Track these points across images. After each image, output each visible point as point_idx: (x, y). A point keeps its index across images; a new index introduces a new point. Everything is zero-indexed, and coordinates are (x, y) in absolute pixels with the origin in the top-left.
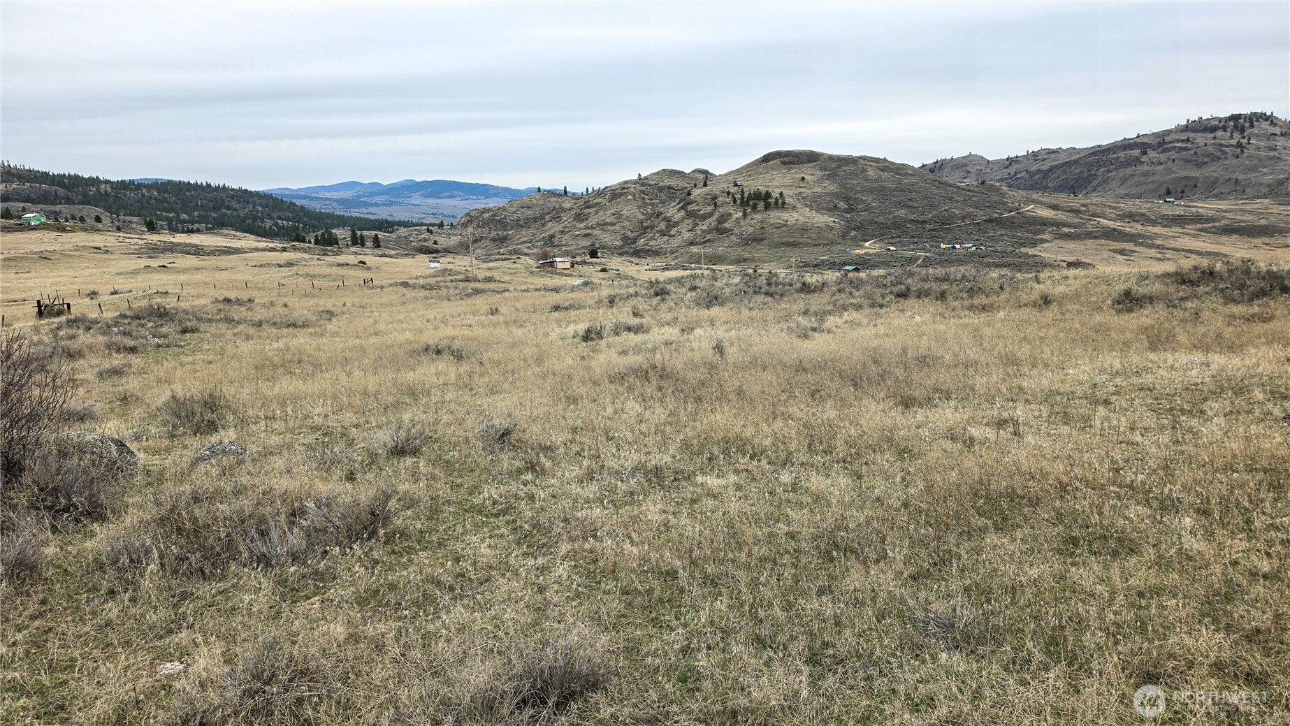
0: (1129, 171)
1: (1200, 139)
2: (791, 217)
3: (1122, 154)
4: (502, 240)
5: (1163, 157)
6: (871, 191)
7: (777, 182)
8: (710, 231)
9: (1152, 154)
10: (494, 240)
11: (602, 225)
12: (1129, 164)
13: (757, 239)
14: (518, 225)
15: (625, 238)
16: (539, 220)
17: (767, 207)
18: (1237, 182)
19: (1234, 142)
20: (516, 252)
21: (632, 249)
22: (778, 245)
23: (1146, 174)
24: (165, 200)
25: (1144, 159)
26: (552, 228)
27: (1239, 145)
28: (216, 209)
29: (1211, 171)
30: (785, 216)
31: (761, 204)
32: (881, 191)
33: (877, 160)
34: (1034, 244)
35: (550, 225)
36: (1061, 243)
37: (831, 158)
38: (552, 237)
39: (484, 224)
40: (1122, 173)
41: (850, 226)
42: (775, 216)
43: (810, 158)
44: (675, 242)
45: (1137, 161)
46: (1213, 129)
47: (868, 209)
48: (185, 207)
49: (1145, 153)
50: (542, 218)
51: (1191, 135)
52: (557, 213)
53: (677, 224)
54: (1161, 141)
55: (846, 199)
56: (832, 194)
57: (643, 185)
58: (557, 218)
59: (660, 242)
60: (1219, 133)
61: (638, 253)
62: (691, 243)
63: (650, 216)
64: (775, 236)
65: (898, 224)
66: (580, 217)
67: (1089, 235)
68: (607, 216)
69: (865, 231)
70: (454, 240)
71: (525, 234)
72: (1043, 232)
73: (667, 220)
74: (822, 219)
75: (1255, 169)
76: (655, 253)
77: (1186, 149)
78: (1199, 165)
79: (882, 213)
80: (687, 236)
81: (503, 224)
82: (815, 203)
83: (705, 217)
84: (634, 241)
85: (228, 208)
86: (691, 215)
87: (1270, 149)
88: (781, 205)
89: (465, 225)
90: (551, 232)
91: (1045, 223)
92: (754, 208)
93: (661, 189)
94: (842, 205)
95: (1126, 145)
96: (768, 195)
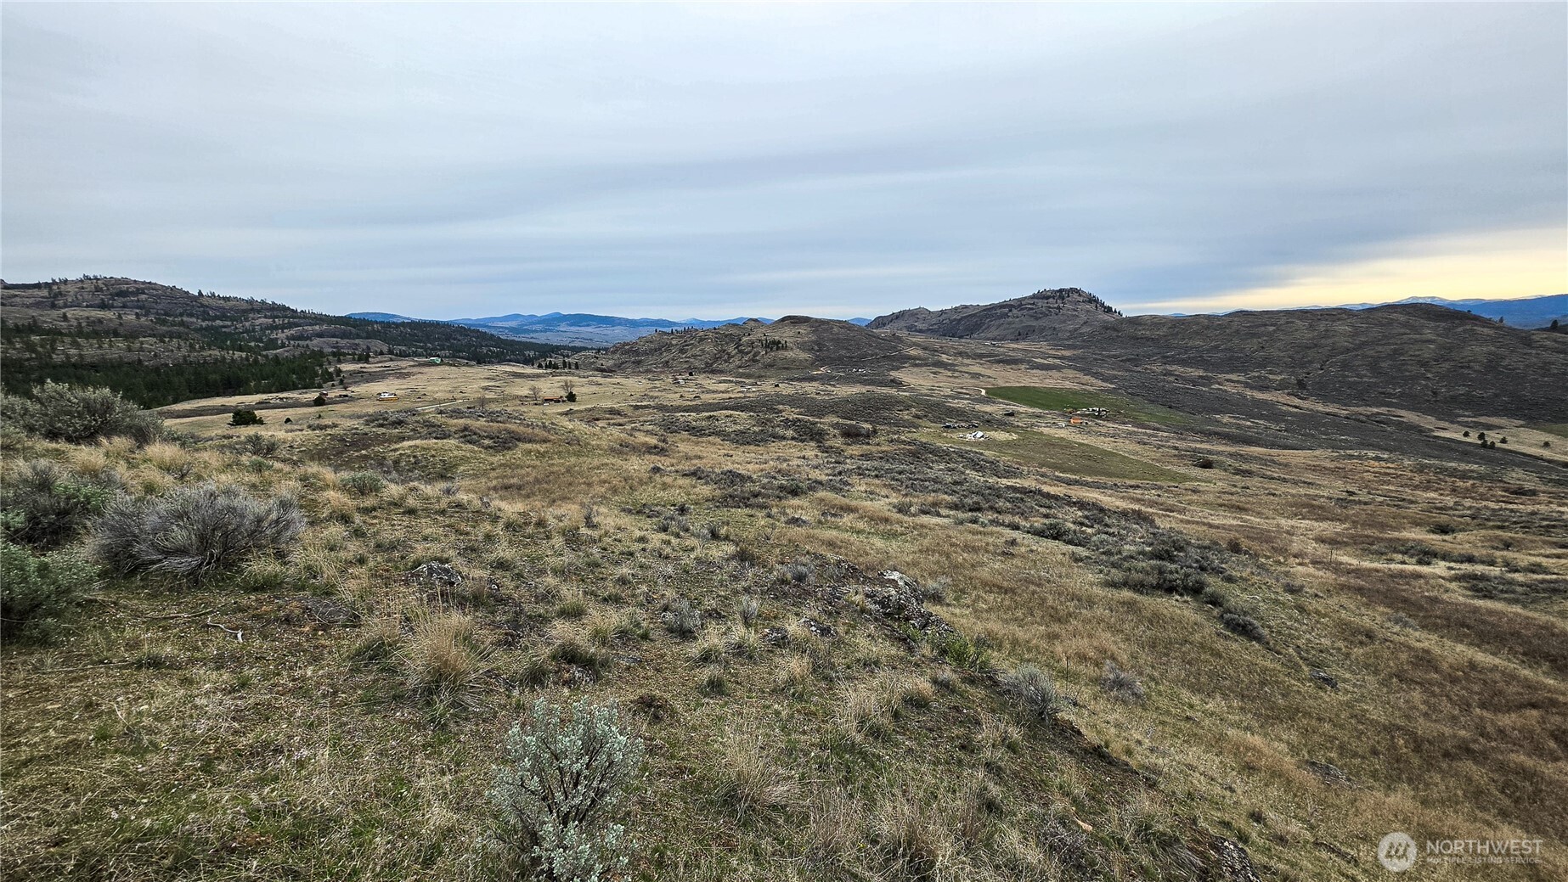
0: (1002, 321)
1: (1040, 303)
2: (790, 354)
3: (998, 311)
4: (638, 363)
5: (1020, 313)
6: (832, 340)
7: (786, 335)
8: (749, 361)
9: (1015, 311)
10: (634, 362)
11: (694, 356)
12: (1002, 317)
13: (771, 366)
14: (645, 353)
15: (707, 363)
16: (658, 350)
17: (778, 349)
18: (1055, 329)
19: (1056, 305)
20: (648, 371)
21: (710, 370)
22: (780, 369)
23: (1009, 323)
24: (415, 335)
25: (1010, 314)
26: (666, 356)
27: (1059, 308)
28: (447, 340)
29: (1043, 322)
30: (786, 353)
31: (775, 348)
32: (836, 341)
33: (840, 322)
34: (897, 369)
35: (665, 354)
36: (910, 368)
37: (817, 320)
38: (667, 362)
39: (627, 352)
40: (997, 322)
41: (818, 359)
42: (782, 354)
43: (805, 320)
44: (731, 366)
45: (1006, 315)
46: (1048, 298)
47: (828, 350)
48: (428, 338)
49: (1010, 311)
50: (660, 349)
51: (1036, 301)
52: (669, 347)
53: (733, 357)
54: (1019, 304)
55: (818, 345)
56: (813, 342)
57: (717, 333)
58: (668, 350)
59: (724, 366)
60: (1051, 300)
61: (713, 372)
62: (740, 367)
63: (720, 351)
64: (780, 363)
65: (840, 359)
66: (682, 351)
67: (926, 365)
68: (697, 351)
69: (822, 361)
70: (611, 362)
71: (651, 360)
72: (905, 363)
73: (728, 354)
74: (803, 355)
75: (1064, 322)
76: (721, 372)
77: (1032, 309)
78: (1037, 319)
79: (834, 352)
80: (738, 363)
81: (637, 353)
82: (803, 347)
83: (747, 353)
84: (711, 365)
85: (455, 339)
86: (740, 351)
87: (1075, 310)
88: (785, 348)
89: (614, 353)
90: (666, 359)
91: (910, 358)
92: (771, 349)
93: (726, 336)
94: (816, 348)
95: (1002, 306)
96: (779, 342)
